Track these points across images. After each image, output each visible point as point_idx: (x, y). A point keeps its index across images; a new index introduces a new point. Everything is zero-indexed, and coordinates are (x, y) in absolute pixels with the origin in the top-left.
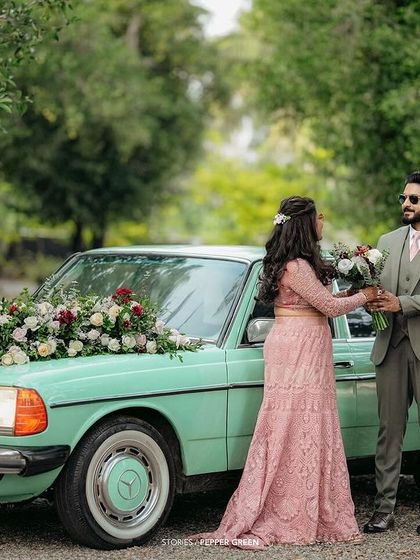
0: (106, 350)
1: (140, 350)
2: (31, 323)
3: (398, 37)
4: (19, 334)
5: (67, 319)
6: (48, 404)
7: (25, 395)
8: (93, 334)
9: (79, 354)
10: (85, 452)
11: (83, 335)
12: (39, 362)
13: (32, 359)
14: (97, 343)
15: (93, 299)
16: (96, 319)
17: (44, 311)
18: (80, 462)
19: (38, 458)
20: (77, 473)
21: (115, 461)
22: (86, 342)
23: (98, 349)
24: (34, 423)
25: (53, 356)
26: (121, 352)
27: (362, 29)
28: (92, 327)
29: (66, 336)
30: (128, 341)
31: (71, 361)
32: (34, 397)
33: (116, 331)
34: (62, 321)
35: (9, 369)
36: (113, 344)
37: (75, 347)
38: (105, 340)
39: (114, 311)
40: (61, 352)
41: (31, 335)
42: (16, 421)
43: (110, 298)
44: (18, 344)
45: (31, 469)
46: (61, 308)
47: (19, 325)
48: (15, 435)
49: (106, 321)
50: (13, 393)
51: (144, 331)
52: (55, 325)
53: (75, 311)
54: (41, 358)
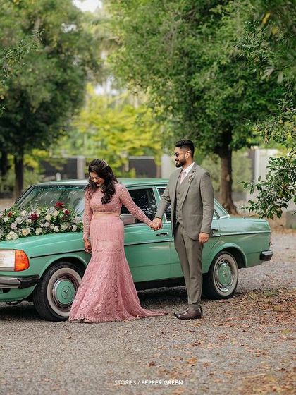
0: (53, 231)
1: (68, 231)
2: (18, 220)
3: (199, 42)
4: (13, 226)
5: (34, 218)
6: (29, 257)
7: (18, 253)
8: (47, 225)
9: (41, 234)
10: (46, 278)
11: (42, 225)
12: (23, 238)
13: (20, 237)
14: (49, 228)
15: (45, 208)
16: (48, 217)
17: (24, 215)
18: (44, 283)
19: (25, 281)
20: (43, 288)
21: (59, 282)
22: (44, 228)
23: (49, 231)
24: (23, 265)
25: (29, 235)
26: (60, 232)
27: (178, 38)
28: (46, 221)
29: (34, 226)
30: (64, 227)
31: (37, 237)
32: (23, 253)
33: (57, 222)
34: (32, 219)
35: (10, 242)
36: (56, 229)
37: (38, 231)
38: (52, 227)
39: (55, 213)
40: (33, 233)
41: (18, 226)
42: (15, 265)
43: (53, 207)
44: (13, 230)
45: (23, 286)
46: (31, 213)
47: (13, 222)
48: (15, 271)
49: (52, 219)
50: (13, 252)
51: (69, 222)
52: (29, 221)
53: (38, 214)
54: (24, 236)
